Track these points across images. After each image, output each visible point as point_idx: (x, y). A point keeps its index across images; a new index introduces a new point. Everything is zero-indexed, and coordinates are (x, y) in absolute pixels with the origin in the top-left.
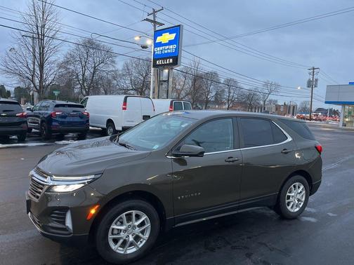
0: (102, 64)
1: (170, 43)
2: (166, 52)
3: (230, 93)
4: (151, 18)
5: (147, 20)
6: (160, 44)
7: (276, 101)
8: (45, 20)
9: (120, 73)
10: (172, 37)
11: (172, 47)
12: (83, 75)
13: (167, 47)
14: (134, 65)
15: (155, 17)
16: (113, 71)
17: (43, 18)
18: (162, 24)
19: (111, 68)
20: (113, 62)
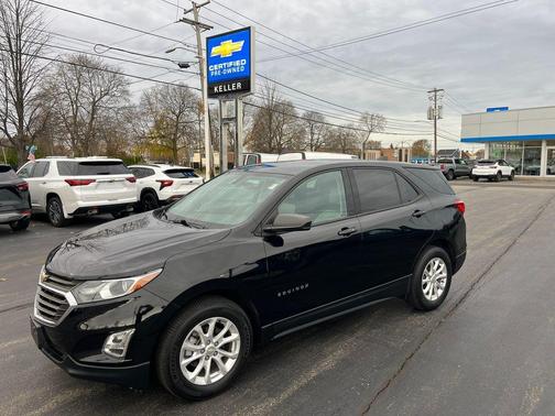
0: (107, 97)
1: (236, 56)
2: (229, 71)
3: (312, 134)
4: (191, 16)
5: (185, 20)
6: (218, 59)
7: (379, 143)
8: (19, 27)
9: (138, 109)
10: (238, 46)
11: (240, 64)
12: (75, 116)
13: (231, 64)
14: (159, 96)
15: (196, 15)
16: (124, 108)
17: (18, 24)
18: (208, 28)
19: (123, 103)
20: (125, 92)
